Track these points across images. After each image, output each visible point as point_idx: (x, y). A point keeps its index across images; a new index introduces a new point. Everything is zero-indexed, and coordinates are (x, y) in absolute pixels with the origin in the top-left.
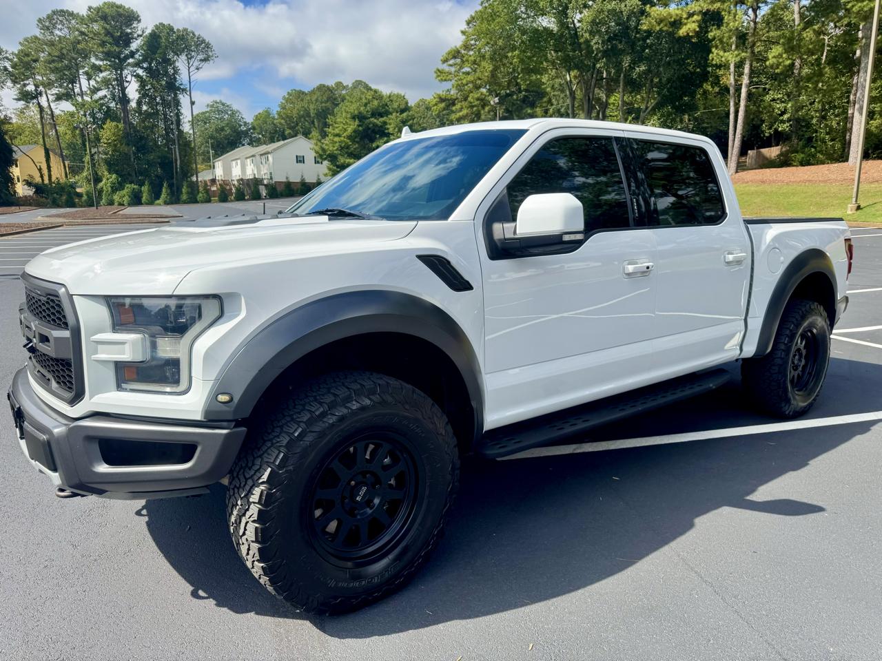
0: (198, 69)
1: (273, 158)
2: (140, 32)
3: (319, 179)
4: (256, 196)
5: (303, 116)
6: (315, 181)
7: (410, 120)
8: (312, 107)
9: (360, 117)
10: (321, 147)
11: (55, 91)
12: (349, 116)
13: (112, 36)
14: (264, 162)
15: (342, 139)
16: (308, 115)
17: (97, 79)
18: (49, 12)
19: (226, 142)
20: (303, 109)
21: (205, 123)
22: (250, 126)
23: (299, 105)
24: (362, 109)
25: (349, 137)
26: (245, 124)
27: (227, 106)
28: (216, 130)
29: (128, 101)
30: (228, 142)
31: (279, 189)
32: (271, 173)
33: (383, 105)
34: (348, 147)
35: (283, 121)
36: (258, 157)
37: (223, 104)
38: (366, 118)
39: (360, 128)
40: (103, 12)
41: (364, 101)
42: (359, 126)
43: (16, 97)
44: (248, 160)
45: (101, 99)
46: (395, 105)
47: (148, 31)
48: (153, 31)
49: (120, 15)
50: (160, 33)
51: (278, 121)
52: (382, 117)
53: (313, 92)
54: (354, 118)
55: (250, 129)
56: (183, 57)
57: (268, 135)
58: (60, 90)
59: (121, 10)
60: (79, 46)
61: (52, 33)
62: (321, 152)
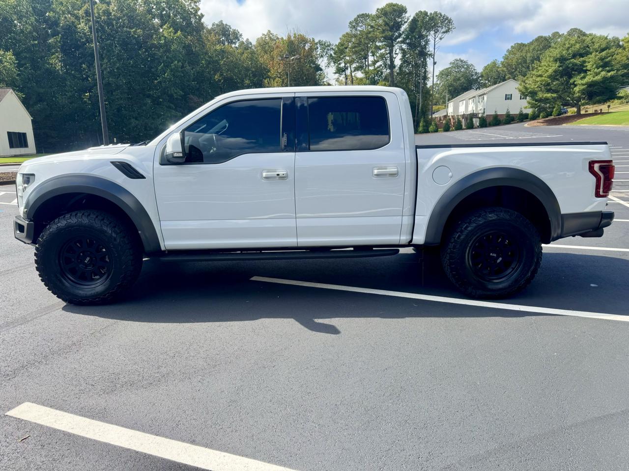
0: (441, 39)
1: (487, 98)
2: (406, 20)
3: (521, 111)
4: (471, 126)
5: (520, 63)
6: (518, 113)
7: (610, 56)
8: (529, 55)
9: (562, 60)
10: (524, 86)
11: (354, 65)
12: (552, 59)
13: (388, 25)
14: (480, 101)
15: (543, 78)
16: (525, 62)
17: (378, 55)
18: (356, 16)
19: (460, 88)
20: (521, 58)
21: (447, 76)
22: (479, 75)
23: (518, 55)
24: (564, 52)
25: (549, 77)
26: (476, 73)
27: (465, 62)
28: (454, 80)
29: (394, 67)
30: (462, 88)
31: (488, 121)
32: (484, 109)
33: (584, 47)
34: (548, 84)
35: (505, 69)
36: (477, 98)
37: (462, 61)
38: (567, 59)
39: (561, 68)
40: (385, 11)
41: (567, 45)
42: (559, 67)
43: (335, 72)
44: (471, 100)
45: (378, 67)
46: (596, 46)
47: (411, 18)
48: (414, 17)
49: (395, 11)
50: (418, 18)
51: (501, 69)
52: (583, 57)
53: (531, 43)
54: (556, 61)
55: (479, 77)
56: (432, 33)
57: (492, 80)
58: (357, 64)
59: (395, 7)
60: (369, 35)
61: (356, 29)
62: (524, 90)
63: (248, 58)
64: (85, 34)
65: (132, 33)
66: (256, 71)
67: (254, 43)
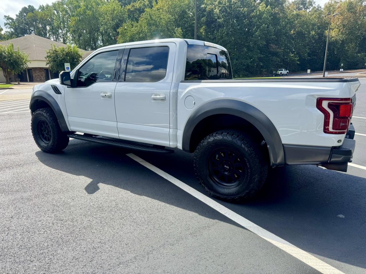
63: (316, 17)
64: (217, 14)
65: (241, 11)
66: (320, 25)
67: (323, 6)
